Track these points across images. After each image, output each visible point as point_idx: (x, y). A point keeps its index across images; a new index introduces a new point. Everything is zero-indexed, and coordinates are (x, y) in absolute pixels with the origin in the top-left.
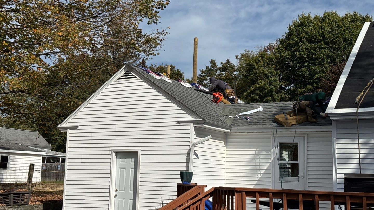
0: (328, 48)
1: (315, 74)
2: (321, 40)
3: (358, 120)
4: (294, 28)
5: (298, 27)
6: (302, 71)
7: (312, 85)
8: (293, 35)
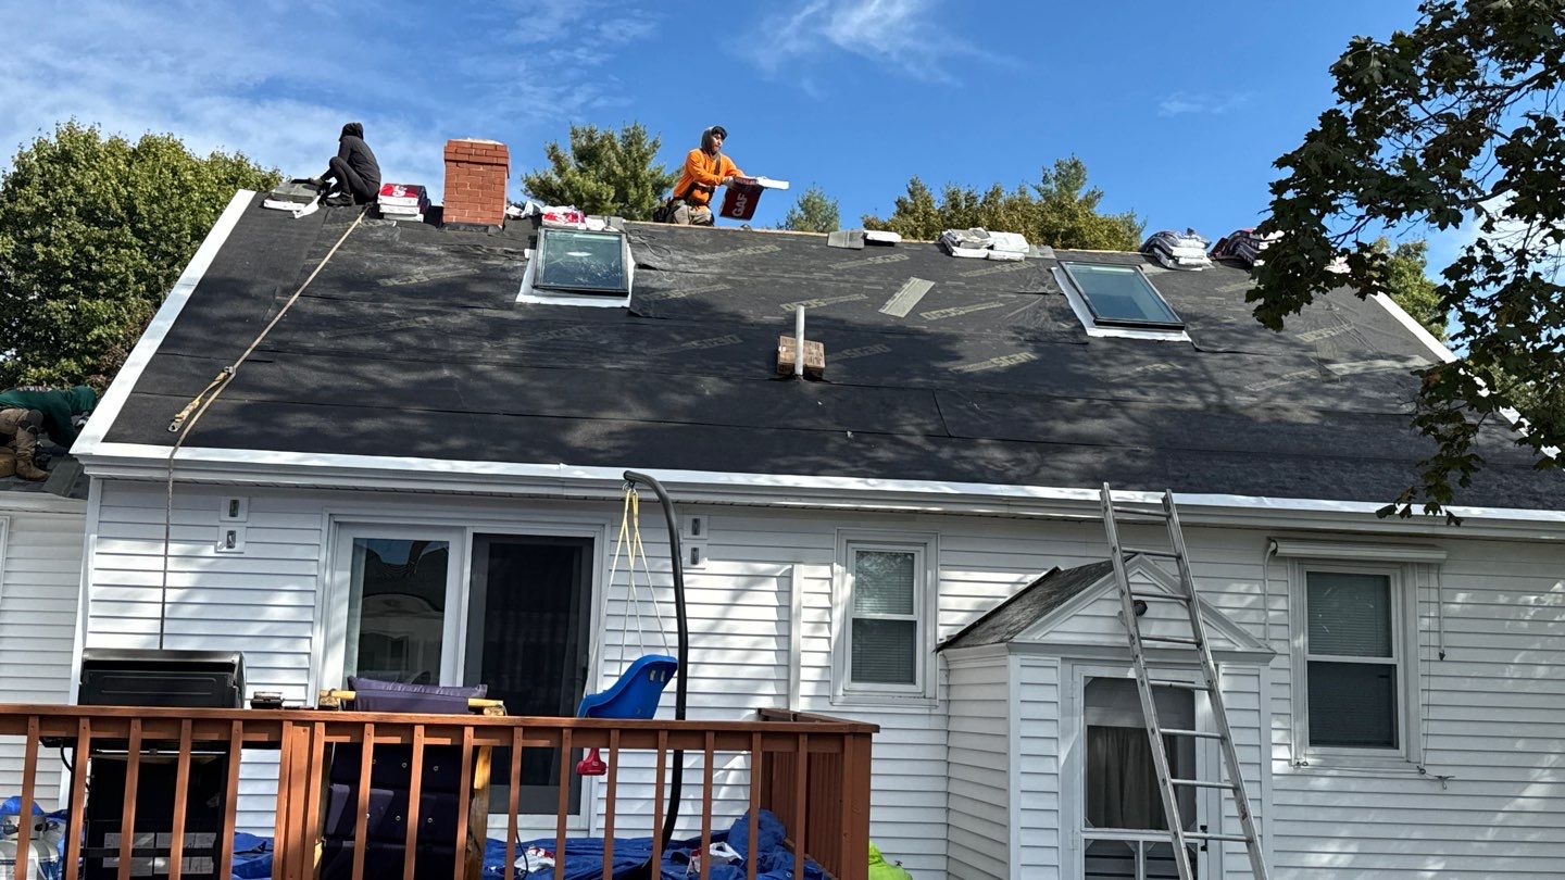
0: (142, 248)
1: (94, 326)
2: (122, 218)
3: (171, 483)
4: (36, 163)
5: (51, 162)
6: (50, 311)
7: (79, 360)
8: (29, 184)
